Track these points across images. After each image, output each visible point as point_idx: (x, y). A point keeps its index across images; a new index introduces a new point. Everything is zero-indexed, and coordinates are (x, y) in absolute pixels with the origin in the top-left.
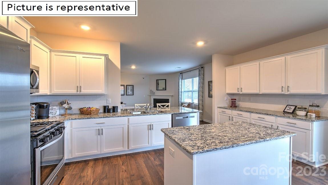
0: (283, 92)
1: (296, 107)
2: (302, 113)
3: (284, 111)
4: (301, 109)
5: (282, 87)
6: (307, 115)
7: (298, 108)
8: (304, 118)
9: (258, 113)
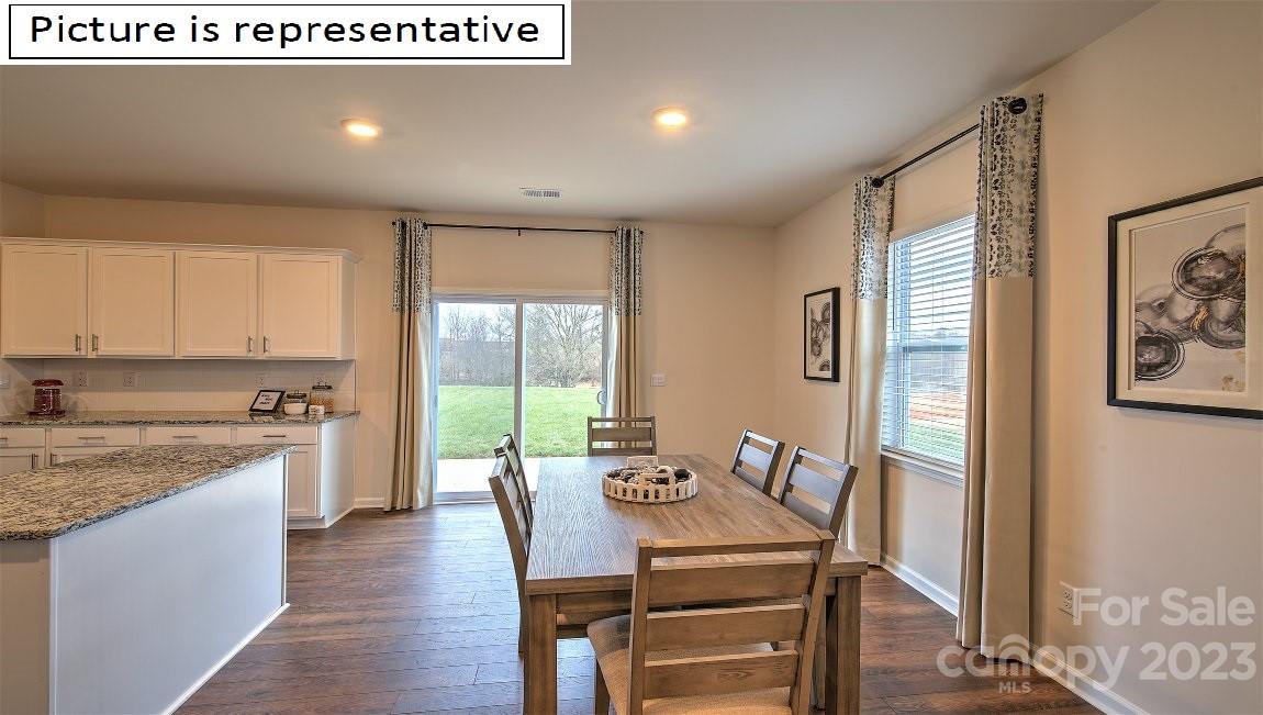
0: (251, 354)
1: (283, 393)
2: (296, 408)
3: (251, 410)
4: (294, 398)
5: (249, 339)
6: (307, 412)
7: (289, 396)
8: (302, 418)
9: (174, 423)
